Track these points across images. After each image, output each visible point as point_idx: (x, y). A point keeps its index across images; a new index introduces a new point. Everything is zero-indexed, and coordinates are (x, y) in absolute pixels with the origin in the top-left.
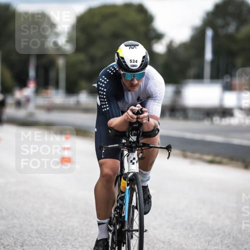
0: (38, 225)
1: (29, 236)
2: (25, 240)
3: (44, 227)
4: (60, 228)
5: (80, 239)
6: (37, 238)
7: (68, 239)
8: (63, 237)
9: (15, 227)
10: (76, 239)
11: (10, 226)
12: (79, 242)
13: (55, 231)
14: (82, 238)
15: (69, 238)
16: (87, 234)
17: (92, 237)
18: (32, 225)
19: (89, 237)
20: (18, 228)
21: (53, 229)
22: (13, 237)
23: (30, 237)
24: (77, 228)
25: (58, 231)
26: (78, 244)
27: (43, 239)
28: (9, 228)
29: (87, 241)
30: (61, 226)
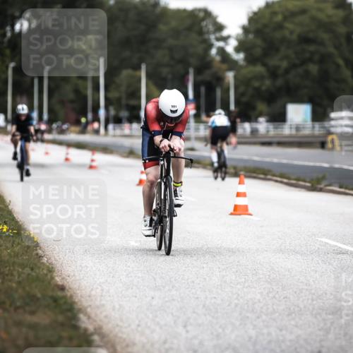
0: (206, 298)
1: (194, 312)
2: (189, 318)
3: (213, 301)
4: (236, 301)
5: (264, 317)
6: (205, 315)
7: (248, 317)
8: (240, 314)
9: (173, 300)
10: (258, 317)
11: (167, 299)
12: (263, 321)
13: (229, 305)
14: (267, 315)
15: (248, 315)
16: (274, 309)
17: (280, 314)
18: (197, 298)
19: (277, 314)
20: (178, 302)
21: (227, 303)
22: (172, 314)
23: (195, 315)
24: (259, 301)
25: (233, 305)
26: (261, 324)
27: (213, 317)
28: (166, 302)
29: (274, 320)
30: (237, 298)
